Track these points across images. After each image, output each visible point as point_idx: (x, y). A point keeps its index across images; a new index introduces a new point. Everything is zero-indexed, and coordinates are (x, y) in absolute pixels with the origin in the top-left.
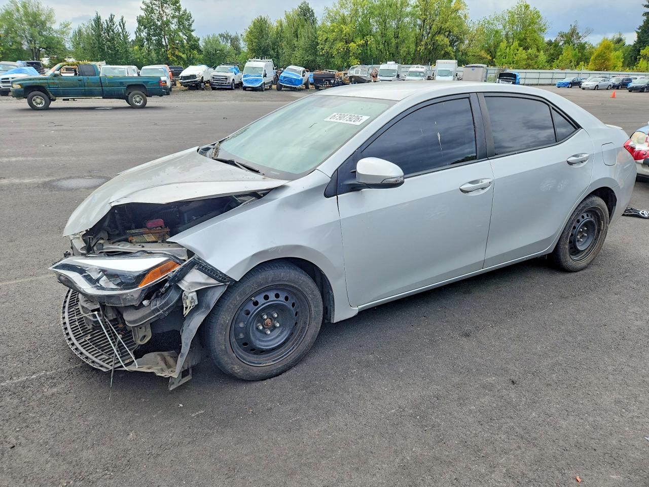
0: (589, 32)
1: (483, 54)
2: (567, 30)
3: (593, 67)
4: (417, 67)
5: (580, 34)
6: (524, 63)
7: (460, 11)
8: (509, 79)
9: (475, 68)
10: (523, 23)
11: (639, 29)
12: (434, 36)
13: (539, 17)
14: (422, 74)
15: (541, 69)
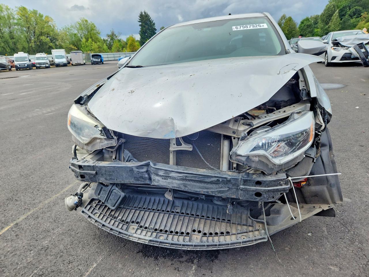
0: (120, 34)
1: (72, 46)
2: (110, 33)
3: (130, 50)
4: (40, 54)
5: (116, 35)
6: (98, 50)
7: (50, 23)
8: (98, 58)
9: (77, 53)
10: (87, 29)
11: (140, 32)
12: (38, 37)
13: (95, 26)
14: (46, 59)
15: (107, 52)
